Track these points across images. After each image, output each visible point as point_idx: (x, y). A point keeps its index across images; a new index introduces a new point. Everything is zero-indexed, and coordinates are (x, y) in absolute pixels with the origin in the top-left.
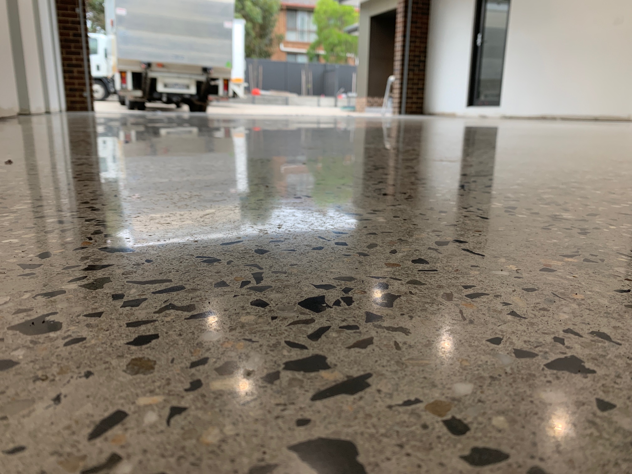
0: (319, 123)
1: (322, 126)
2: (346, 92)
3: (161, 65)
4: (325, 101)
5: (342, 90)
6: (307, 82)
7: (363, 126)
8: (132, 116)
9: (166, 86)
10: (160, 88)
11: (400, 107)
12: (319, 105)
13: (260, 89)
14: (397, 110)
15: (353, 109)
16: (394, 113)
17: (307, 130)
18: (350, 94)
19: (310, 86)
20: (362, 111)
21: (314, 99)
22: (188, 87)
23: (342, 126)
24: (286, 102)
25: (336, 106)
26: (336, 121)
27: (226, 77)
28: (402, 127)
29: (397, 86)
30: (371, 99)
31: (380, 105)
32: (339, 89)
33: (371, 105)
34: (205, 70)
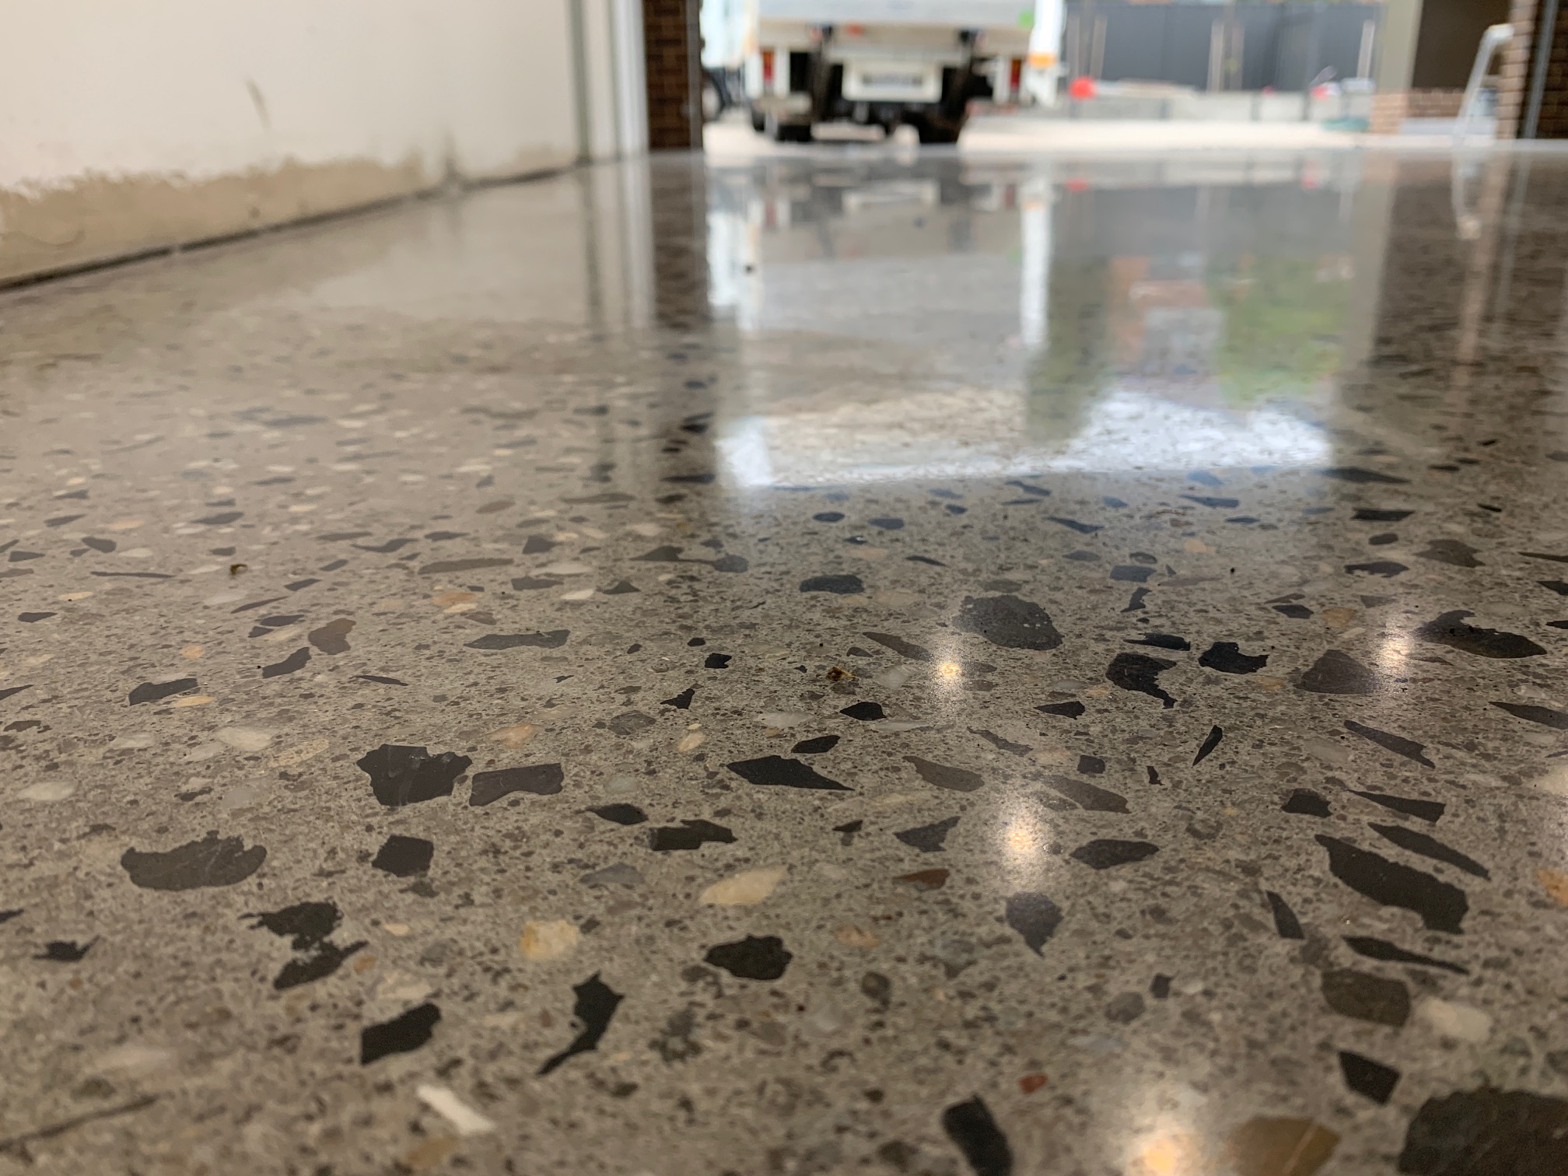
0: (1250, 165)
1: (1262, 176)
2: (1338, 78)
3: (858, 30)
4: (1274, 104)
5: (1328, 71)
6: (1227, 55)
7: (1387, 176)
8: (783, 161)
9: (867, 80)
10: (853, 88)
11: (1522, 118)
12: (1255, 117)
13: (1096, 78)
14: (1511, 126)
15: (1362, 125)
16: (1499, 134)
17: (1216, 189)
18: (1351, 84)
19: (1235, 66)
20: (1389, 129)
21: (1242, 102)
22: (918, 81)
23: (1317, 176)
24: (1163, 113)
25: (1305, 118)
26: (1300, 162)
27: (1015, 50)
28: (1524, 175)
29: (1518, 54)
30: (1420, 96)
31: (1452, 112)
32: (1318, 71)
33: (1418, 112)
34: (966, 37)
